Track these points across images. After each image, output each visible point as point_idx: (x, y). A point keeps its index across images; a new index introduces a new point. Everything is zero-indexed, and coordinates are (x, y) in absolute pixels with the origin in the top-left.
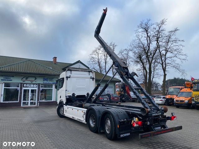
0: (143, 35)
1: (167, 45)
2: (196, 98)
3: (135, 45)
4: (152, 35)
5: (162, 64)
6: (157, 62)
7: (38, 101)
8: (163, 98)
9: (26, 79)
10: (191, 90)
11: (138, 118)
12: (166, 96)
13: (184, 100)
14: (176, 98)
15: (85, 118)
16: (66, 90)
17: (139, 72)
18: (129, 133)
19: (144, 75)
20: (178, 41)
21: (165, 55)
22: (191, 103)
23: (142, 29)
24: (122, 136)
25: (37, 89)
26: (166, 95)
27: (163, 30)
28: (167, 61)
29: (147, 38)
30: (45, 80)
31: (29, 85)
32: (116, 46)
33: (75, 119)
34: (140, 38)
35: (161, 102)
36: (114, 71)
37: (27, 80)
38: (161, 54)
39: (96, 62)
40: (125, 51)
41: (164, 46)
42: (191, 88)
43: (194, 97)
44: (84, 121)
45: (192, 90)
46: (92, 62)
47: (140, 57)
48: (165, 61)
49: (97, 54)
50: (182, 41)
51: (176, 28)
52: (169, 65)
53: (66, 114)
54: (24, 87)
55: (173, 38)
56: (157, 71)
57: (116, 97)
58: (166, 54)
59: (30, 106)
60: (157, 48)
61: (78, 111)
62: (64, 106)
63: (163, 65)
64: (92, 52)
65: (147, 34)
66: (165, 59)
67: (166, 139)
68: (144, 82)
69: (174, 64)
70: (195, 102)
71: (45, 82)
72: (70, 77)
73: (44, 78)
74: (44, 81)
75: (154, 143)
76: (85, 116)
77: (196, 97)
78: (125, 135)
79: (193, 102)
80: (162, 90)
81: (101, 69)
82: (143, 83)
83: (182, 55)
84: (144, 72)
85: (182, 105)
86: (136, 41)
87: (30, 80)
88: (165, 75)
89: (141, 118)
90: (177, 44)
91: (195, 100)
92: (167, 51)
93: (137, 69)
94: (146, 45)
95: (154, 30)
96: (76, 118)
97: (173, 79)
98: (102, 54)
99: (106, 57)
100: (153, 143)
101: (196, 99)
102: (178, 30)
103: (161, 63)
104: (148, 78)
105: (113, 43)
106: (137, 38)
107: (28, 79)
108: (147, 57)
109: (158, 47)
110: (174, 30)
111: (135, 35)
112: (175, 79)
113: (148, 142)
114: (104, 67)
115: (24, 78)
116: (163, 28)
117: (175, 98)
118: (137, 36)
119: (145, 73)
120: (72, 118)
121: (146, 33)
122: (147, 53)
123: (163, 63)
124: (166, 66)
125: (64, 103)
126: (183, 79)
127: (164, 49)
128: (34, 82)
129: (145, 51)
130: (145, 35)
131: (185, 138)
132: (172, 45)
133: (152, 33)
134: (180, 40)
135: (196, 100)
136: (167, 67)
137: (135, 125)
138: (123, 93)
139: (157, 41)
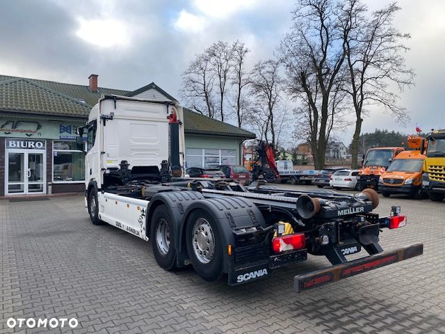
0: (312, 23)
1: (370, 47)
2: (432, 174)
3: (292, 48)
4: (334, 24)
5: (354, 95)
6: (342, 90)
7: (50, 183)
8: (354, 174)
9: (14, 127)
10: (422, 154)
11: (294, 225)
12: (359, 171)
13: (402, 177)
14: (385, 173)
15: (144, 225)
16: (103, 153)
17: (300, 117)
18: (265, 270)
19: (311, 123)
20: (395, 38)
21: (363, 73)
22: (421, 185)
23: (309, 8)
24: (241, 278)
25: (44, 152)
26: (359, 167)
27: (360, 10)
28: (366, 88)
29: (321, 31)
30: (63, 129)
31: (22, 143)
32: (246, 51)
33: (122, 228)
34: (304, 32)
35: (348, 182)
36: (240, 113)
37: (17, 131)
38: (351, 70)
39: (200, 92)
40: (268, 64)
41: (361, 51)
42: (423, 149)
43: (430, 171)
44: (143, 235)
45: (425, 153)
46: (189, 92)
47: (303, 77)
48: (361, 87)
49: (201, 71)
50: (406, 36)
51: (392, 4)
52: (369, 96)
53: (104, 216)
54: (11, 148)
55: (384, 29)
56: (340, 114)
57: (241, 173)
58: (364, 69)
59: (28, 193)
60: (344, 55)
61: (128, 206)
62: (99, 193)
63: (357, 96)
64: (188, 68)
65: (322, 21)
66: (362, 83)
67: (370, 288)
68: (308, 141)
69: (381, 95)
70: (431, 182)
71: (65, 134)
72: (111, 118)
73: (61, 126)
74: (61, 132)
75: (337, 302)
76: (144, 220)
77: (434, 171)
78: (252, 275)
79: (425, 183)
80: (348, 157)
81: (211, 109)
82: (306, 141)
83: (403, 72)
84: (310, 116)
85: (399, 190)
86: (294, 39)
87: (25, 131)
88: (359, 121)
89: (300, 223)
90: (392, 44)
91: (430, 178)
92: (367, 63)
93: (294, 108)
94: (317, 48)
95: (339, 11)
96: (125, 225)
97: (373, 134)
98: (213, 71)
99: (222, 80)
100: (333, 303)
101: (434, 175)
102: (397, 8)
103: (352, 92)
104: (319, 130)
105: (238, 45)
106: (296, 32)
107: (19, 128)
108: (320, 78)
109: (347, 52)
110: (388, 7)
111: (292, 23)
112: (378, 133)
113: (319, 301)
114: (218, 105)
115: (7, 123)
116: (361, 5)
117: (380, 174)
118: (296, 25)
119: (313, 118)
120: (115, 225)
121: (319, 18)
122: (319, 69)
123: (355, 92)
124: (362, 99)
125: (99, 187)
126: (396, 132)
127: (360, 56)
128: (35, 136)
129: (315, 63)
130: (317, 23)
131: (422, 283)
132: (381, 48)
133: (332, 18)
134: (400, 32)
135: (433, 177)
136: (364, 102)
137: (283, 247)
138: (259, 164)
139: (345, 37)
